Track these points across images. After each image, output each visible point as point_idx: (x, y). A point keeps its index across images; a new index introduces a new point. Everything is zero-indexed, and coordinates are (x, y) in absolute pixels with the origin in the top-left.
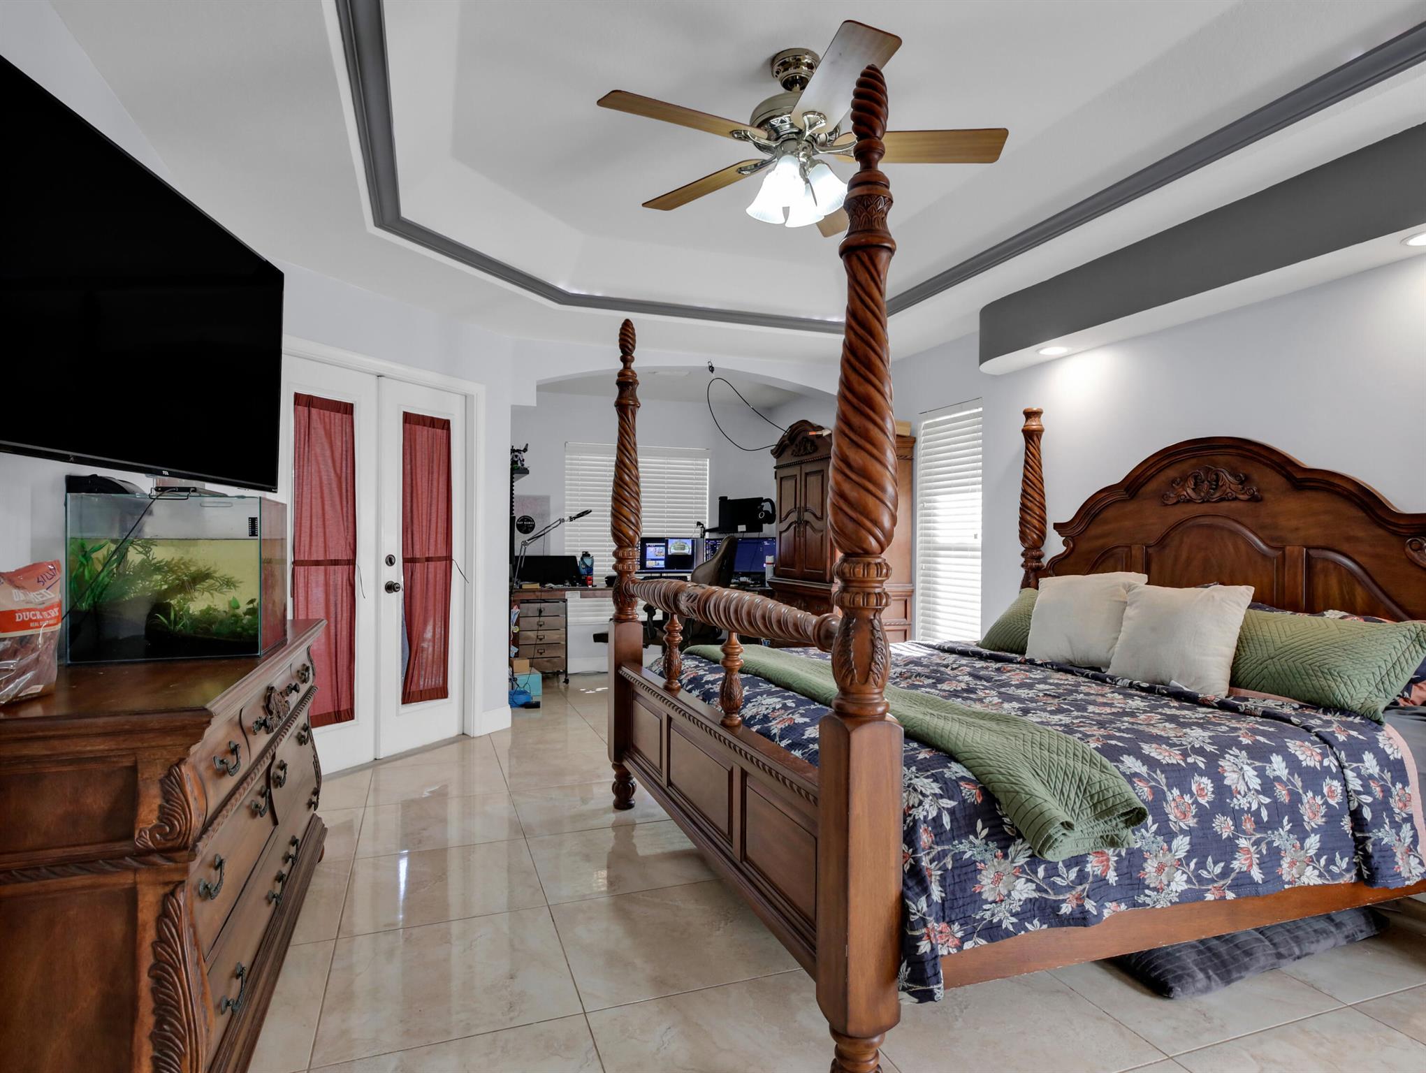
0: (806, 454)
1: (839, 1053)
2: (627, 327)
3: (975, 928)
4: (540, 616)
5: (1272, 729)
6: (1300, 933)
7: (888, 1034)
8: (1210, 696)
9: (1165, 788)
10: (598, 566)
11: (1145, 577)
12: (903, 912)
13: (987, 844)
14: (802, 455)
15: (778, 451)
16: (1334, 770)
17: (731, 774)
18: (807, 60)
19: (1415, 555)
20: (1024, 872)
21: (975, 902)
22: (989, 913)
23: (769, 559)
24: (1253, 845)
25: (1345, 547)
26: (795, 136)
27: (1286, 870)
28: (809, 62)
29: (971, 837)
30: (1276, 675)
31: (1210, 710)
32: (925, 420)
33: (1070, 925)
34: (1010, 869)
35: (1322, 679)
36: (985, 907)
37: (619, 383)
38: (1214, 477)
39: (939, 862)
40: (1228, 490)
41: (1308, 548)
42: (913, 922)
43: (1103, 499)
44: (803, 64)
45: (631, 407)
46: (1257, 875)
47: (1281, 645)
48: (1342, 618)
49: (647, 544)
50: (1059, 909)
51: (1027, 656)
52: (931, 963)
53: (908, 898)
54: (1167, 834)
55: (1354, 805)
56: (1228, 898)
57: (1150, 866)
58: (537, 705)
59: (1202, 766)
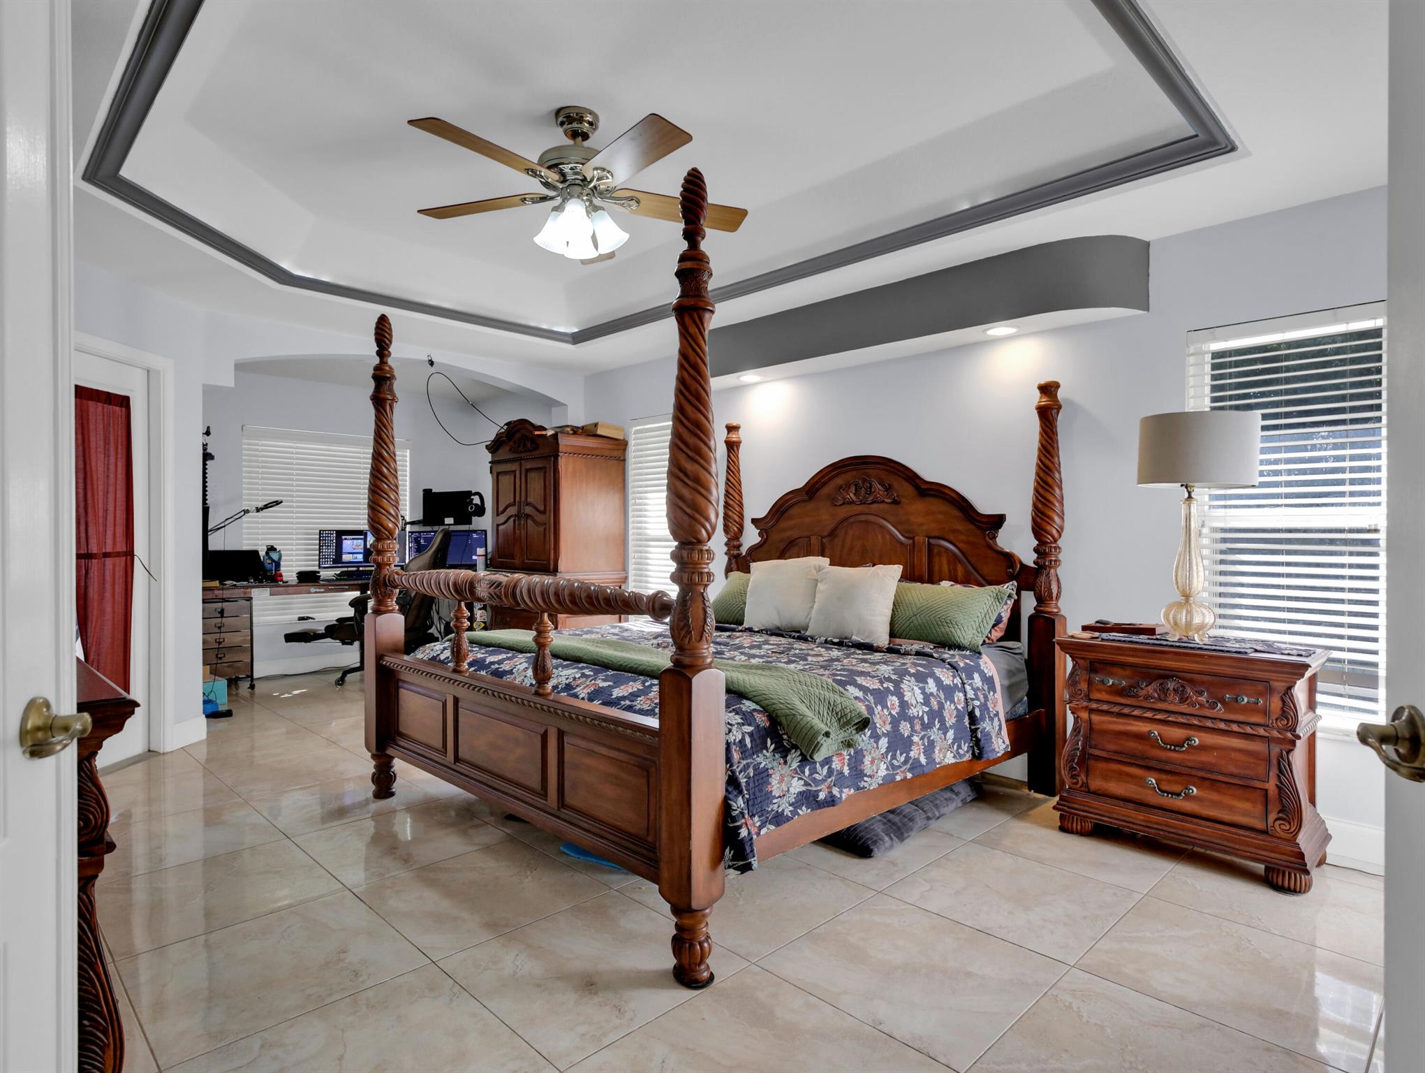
0: (526, 451)
1: (677, 926)
2: (383, 321)
3: (767, 818)
4: (222, 616)
5: (924, 662)
6: (938, 802)
7: (714, 905)
8: (881, 644)
9: (874, 706)
10: (286, 561)
11: (827, 560)
12: (726, 807)
13: (774, 756)
14: (521, 452)
15: (494, 447)
16: (960, 686)
17: (544, 738)
18: (589, 118)
19: (991, 541)
20: (797, 773)
21: (768, 798)
22: (776, 805)
23: (480, 551)
24: (920, 740)
25: (951, 537)
26: (581, 183)
27: (938, 756)
28: (591, 120)
29: (764, 751)
30: (919, 627)
31: (883, 654)
32: (635, 426)
33: (824, 807)
34: (788, 772)
35: (947, 627)
36: (774, 801)
37: (375, 377)
38: (868, 485)
39: (745, 772)
40: (878, 495)
41: (929, 538)
42: (735, 816)
43: (788, 500)
44: (585, 121)
45: (389, 402)
46: (923, 760)
47: (920, 606)
48: (952, 585)
49: (344, 537)
50: (818, 796)
51: (746, 625)
52: (749, 844)
53: (730, 800)
54: (876, 737)
55: (970, 708)
56: (908, 778)
57: (867, 760)
58: (228, 714)
59: (892, 688)
